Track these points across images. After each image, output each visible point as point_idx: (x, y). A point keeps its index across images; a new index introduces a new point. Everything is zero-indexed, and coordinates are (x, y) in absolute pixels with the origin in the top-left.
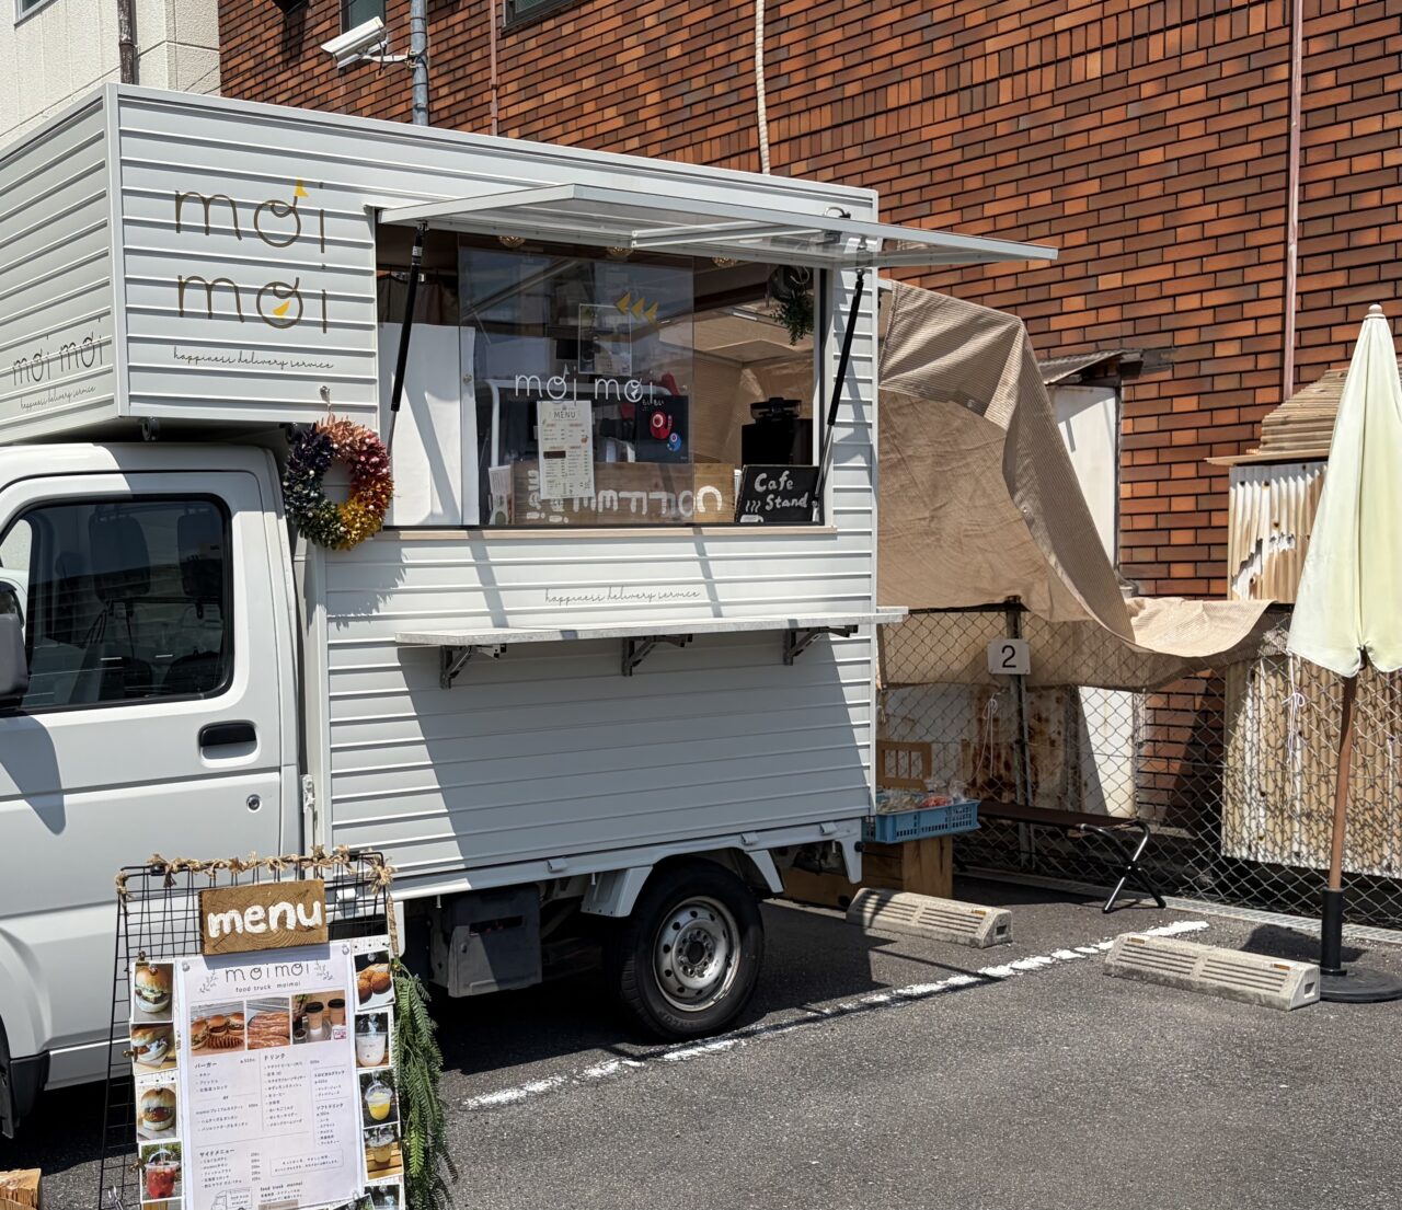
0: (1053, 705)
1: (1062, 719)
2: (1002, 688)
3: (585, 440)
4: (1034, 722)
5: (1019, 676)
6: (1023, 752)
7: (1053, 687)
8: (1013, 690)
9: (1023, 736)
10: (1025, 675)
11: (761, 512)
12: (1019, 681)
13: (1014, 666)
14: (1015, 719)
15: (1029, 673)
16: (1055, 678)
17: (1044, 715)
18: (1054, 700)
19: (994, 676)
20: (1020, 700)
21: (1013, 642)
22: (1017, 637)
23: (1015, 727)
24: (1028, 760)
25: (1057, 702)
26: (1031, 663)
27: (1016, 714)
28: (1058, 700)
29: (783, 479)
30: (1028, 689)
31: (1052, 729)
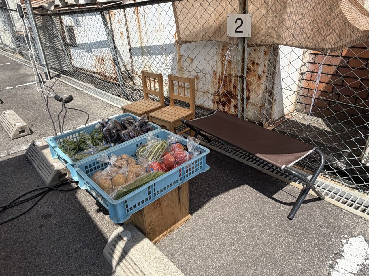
0: (262, 55)
1: (266, 65)
2: (234, 44)
4: (251, 66)
5: (244, 38)
6: (243, 83)
7: (264, 45)
8: (240, 47)
9: (244, 74)
10: (248, 37)
12: (244, 42)
13: (242, 32)
14: (240, 64)
15: (250, 36)
16: (266, 40)
17: (256, 61)
18: (263, 52)
19: (230, 38)
20: (244, 53)
21: (242, 16)
22: (244, 13)
23: (239, 69)
24: (245, 87)
25: (265, 54)
26: (252, 30)
27: (240, 61)
28: (265, 53)
30: (249, 46)
31: (260, 70)
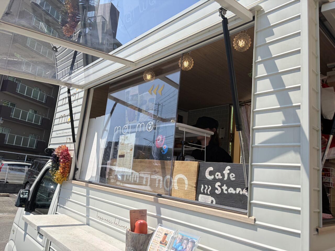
3: (131, 150)
11: (212, 194)
29: (226, 172)
